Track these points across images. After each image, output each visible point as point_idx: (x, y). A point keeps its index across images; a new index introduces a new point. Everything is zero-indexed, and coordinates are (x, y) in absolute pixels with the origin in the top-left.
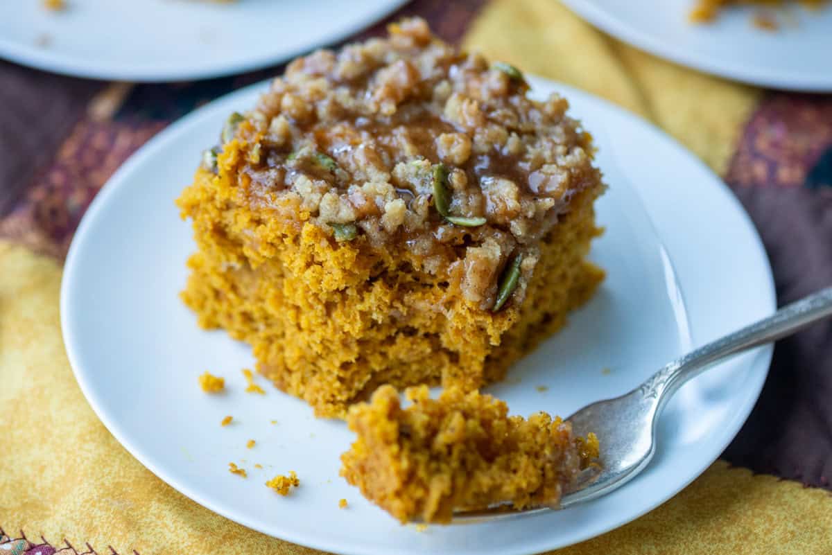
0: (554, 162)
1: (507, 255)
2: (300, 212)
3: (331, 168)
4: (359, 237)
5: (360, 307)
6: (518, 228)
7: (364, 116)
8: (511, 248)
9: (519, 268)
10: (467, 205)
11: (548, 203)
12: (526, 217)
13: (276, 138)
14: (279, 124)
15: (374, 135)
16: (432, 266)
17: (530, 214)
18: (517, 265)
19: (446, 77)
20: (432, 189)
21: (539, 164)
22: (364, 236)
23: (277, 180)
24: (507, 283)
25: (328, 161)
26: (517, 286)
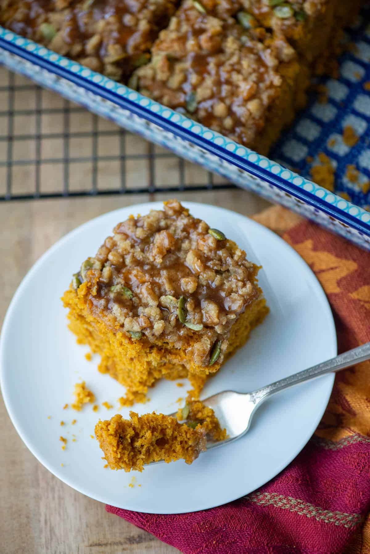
0: (236, 292)
1: (214, 342)
2: (115, 326)
3: (131, 297)
4: (143, 337)
5: (146, 359)
6: (218, 329)
7: (148, 264)
8: (215, 339)
9: (220, 349)
10: (194, 318)
11: (233, 317)
12: (222, 324)
13: (105, 279)
14: (107, 271)
15: (152, 276)
16: (178, 345)
17: (224, 323)
18: (219, 347)
19: (188, 237)
20: (177, 312)
21: (230, 292)
22: (145, 337)
23: (105, 305)
24: (214, 356)
25: (129, 293)
26: (219, 357)
